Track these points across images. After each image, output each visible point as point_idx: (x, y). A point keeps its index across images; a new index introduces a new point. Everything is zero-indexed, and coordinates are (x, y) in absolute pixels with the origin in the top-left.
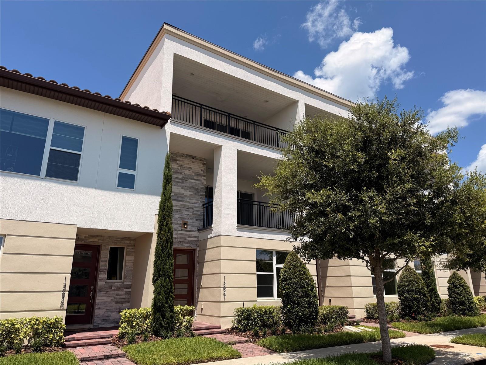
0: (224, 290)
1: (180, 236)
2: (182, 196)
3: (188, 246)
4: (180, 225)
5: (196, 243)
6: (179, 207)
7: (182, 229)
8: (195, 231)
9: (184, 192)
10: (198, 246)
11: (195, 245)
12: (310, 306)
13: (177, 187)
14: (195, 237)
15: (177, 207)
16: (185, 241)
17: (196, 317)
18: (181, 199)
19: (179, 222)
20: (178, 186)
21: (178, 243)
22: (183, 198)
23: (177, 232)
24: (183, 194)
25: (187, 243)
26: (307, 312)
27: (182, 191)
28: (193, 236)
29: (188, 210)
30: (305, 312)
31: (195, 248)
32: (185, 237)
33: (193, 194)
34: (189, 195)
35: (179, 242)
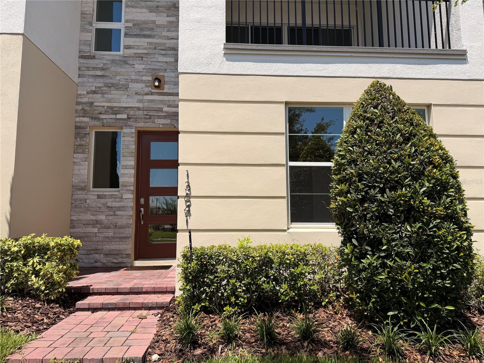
0: (188, 204)
1: (149, 104)
2: (151, 26)
3: (167, 124)
4: (148, 84)
6: (144, 49)
7: (153, 91)
9: (154, 18)
12: (424, 252)
13: (138, 10)
15: (141, 49)
16: (160, 114)
18: (148, 33)
19: (144, 78)
20: (142, 7)
21: (146, 118)
22: (152, 29)
23: (141, 98)
24: (154, 22)
25: (165, 117)
26: (410, 274)
27: (152, 16)
29: (164, 52)
30: (401, 275)
32: (159, 106)
33: (175, 20)
34: (166, 24)
35: (148, 117)
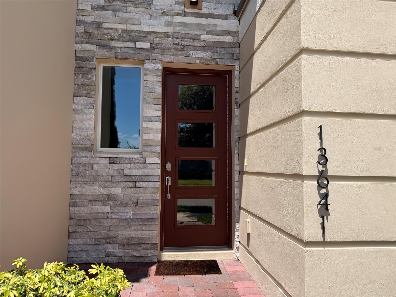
0: (323, 191)
1: (181, 28)
3: (206, 59)
4: (180, 0)
5: (230, 50)
7: (186, 10)
8: (225, 17)
10: (238, 59)
11: (228, 56)
14: (228, 33)
16: (197, 44)
17: (238, 249)
21: (177, 49)
23: (170, 20)
25: (203, 49)
28: (219, 29)
31: (229, 63)
32: (195, 33)
35: (180, 47)
